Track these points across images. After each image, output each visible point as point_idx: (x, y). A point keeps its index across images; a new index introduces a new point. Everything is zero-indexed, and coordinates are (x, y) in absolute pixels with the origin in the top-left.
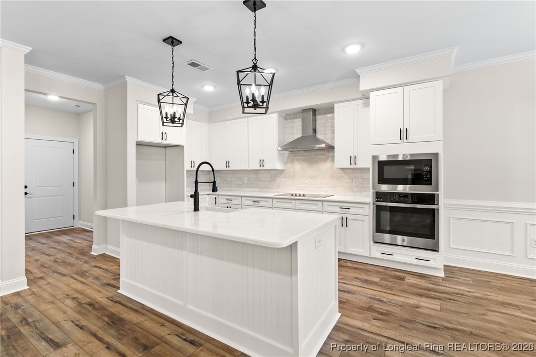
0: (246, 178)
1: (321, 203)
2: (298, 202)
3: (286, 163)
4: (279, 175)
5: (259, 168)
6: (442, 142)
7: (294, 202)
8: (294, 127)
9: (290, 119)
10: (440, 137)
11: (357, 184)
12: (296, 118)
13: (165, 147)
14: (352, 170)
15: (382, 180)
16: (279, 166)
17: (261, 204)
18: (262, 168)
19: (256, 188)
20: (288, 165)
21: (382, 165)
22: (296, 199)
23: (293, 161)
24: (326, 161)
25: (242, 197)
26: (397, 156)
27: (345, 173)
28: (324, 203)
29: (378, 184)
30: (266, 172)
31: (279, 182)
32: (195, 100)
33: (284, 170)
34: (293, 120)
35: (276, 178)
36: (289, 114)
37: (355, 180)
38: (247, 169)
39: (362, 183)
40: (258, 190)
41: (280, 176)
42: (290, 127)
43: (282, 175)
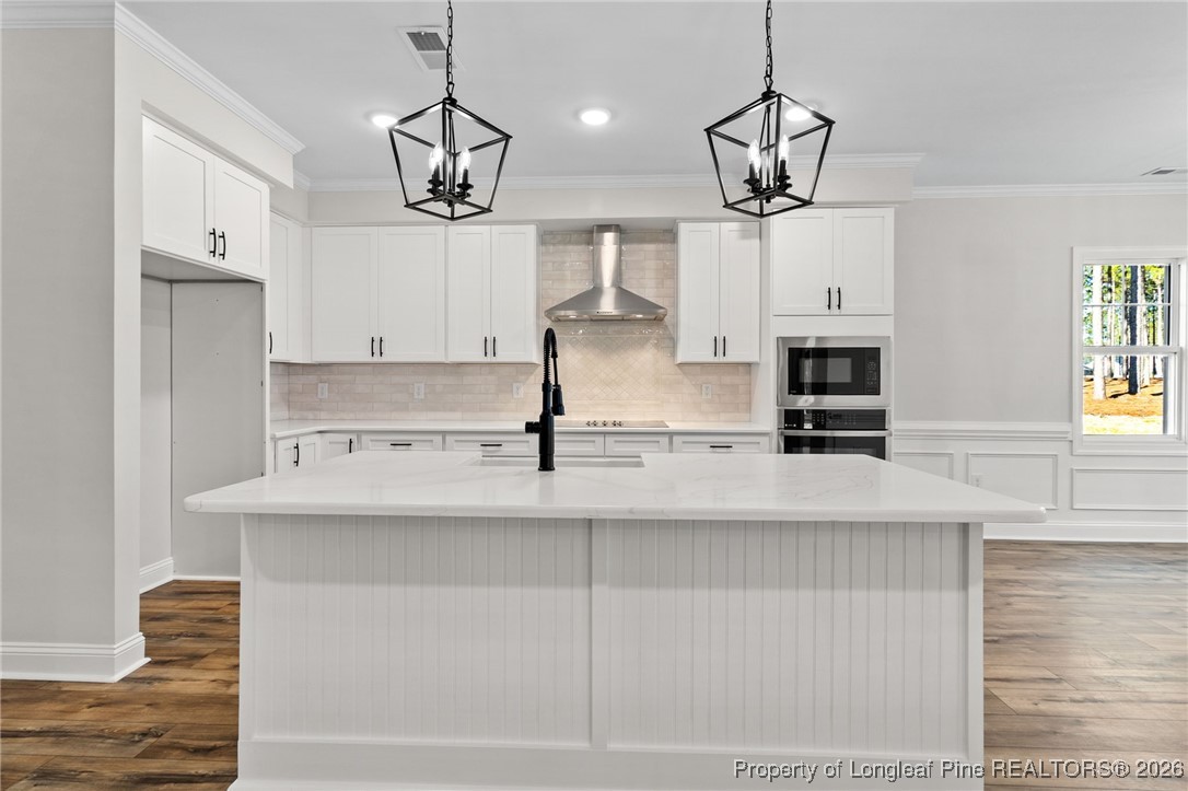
0: (423, 385)
1: (665, 440)
2: (610, 439)
4: (522, 378)
5: (478, 358)
6: (892, 317)
7: (599, 439)
9: (554, 244)
10: (890, 308)
11: (709, 397)
12: (570, 243)
13: (171, 282)
14: (699, 368)
15: (796, 387)
17: (505, 449)
18: (487, 359)
19: (452, 410)
21: (796, 356)
22: (605, 434)
25: (444, 433)
26: (805, 339)
27: (685, 373)
28: (675, 438)
29: (789, 393)
30: (498, 369)
31: (522, 395)
32: (299, 150)
34: (561, 247)
35: (515, 385)
36: (551, 233)
37: (707, 388)
38: (443, 360)
39: (719, 395)
40: (458, 415)
41: (527, 379)
42: (554, 263)
43: (532, 377)
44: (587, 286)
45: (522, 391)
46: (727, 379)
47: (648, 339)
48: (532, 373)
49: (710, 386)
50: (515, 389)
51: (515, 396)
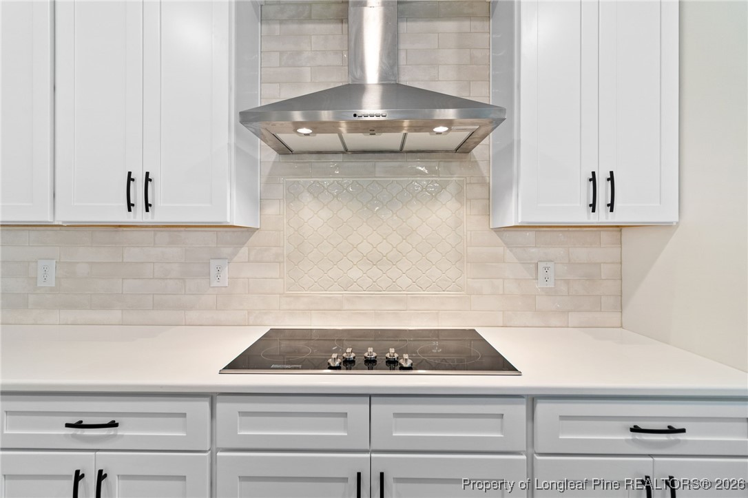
0: (53, 263)
3: (261, 202)
4: (227, 251)
5: (120, 215)
8: (299, 53)
9: (281, 21)
11: (551, 284)
14: (530, 235)
16: (235, 213)
18: (139, 215)
20: (272, 210)
23: (292, 195)
24: (434, 196)
27: (509, 244)
28: (541, 407)
30: (164, 236)
31: (225, 281)
33: (251, 231)
35: (214, 263)
37: (546, 269)
38: (47, 218)
39: (567, 282)
41: (235, 253)
42: (282, 53)
43: (244, 250)
44: (336, 80)
45: (225, 274)
46: (582, 253)
47: (443, 186)
48: (243, 244)
49: (550, 265)
50: (213, 271)
51: (215, 283)
